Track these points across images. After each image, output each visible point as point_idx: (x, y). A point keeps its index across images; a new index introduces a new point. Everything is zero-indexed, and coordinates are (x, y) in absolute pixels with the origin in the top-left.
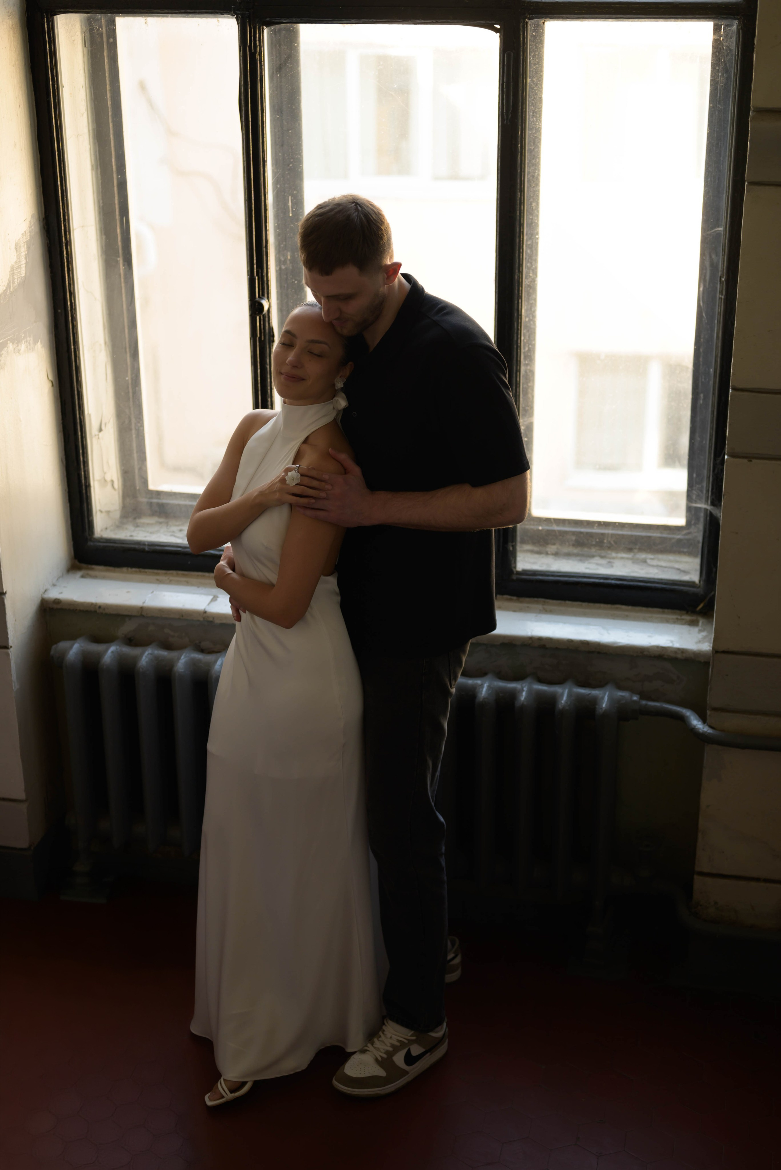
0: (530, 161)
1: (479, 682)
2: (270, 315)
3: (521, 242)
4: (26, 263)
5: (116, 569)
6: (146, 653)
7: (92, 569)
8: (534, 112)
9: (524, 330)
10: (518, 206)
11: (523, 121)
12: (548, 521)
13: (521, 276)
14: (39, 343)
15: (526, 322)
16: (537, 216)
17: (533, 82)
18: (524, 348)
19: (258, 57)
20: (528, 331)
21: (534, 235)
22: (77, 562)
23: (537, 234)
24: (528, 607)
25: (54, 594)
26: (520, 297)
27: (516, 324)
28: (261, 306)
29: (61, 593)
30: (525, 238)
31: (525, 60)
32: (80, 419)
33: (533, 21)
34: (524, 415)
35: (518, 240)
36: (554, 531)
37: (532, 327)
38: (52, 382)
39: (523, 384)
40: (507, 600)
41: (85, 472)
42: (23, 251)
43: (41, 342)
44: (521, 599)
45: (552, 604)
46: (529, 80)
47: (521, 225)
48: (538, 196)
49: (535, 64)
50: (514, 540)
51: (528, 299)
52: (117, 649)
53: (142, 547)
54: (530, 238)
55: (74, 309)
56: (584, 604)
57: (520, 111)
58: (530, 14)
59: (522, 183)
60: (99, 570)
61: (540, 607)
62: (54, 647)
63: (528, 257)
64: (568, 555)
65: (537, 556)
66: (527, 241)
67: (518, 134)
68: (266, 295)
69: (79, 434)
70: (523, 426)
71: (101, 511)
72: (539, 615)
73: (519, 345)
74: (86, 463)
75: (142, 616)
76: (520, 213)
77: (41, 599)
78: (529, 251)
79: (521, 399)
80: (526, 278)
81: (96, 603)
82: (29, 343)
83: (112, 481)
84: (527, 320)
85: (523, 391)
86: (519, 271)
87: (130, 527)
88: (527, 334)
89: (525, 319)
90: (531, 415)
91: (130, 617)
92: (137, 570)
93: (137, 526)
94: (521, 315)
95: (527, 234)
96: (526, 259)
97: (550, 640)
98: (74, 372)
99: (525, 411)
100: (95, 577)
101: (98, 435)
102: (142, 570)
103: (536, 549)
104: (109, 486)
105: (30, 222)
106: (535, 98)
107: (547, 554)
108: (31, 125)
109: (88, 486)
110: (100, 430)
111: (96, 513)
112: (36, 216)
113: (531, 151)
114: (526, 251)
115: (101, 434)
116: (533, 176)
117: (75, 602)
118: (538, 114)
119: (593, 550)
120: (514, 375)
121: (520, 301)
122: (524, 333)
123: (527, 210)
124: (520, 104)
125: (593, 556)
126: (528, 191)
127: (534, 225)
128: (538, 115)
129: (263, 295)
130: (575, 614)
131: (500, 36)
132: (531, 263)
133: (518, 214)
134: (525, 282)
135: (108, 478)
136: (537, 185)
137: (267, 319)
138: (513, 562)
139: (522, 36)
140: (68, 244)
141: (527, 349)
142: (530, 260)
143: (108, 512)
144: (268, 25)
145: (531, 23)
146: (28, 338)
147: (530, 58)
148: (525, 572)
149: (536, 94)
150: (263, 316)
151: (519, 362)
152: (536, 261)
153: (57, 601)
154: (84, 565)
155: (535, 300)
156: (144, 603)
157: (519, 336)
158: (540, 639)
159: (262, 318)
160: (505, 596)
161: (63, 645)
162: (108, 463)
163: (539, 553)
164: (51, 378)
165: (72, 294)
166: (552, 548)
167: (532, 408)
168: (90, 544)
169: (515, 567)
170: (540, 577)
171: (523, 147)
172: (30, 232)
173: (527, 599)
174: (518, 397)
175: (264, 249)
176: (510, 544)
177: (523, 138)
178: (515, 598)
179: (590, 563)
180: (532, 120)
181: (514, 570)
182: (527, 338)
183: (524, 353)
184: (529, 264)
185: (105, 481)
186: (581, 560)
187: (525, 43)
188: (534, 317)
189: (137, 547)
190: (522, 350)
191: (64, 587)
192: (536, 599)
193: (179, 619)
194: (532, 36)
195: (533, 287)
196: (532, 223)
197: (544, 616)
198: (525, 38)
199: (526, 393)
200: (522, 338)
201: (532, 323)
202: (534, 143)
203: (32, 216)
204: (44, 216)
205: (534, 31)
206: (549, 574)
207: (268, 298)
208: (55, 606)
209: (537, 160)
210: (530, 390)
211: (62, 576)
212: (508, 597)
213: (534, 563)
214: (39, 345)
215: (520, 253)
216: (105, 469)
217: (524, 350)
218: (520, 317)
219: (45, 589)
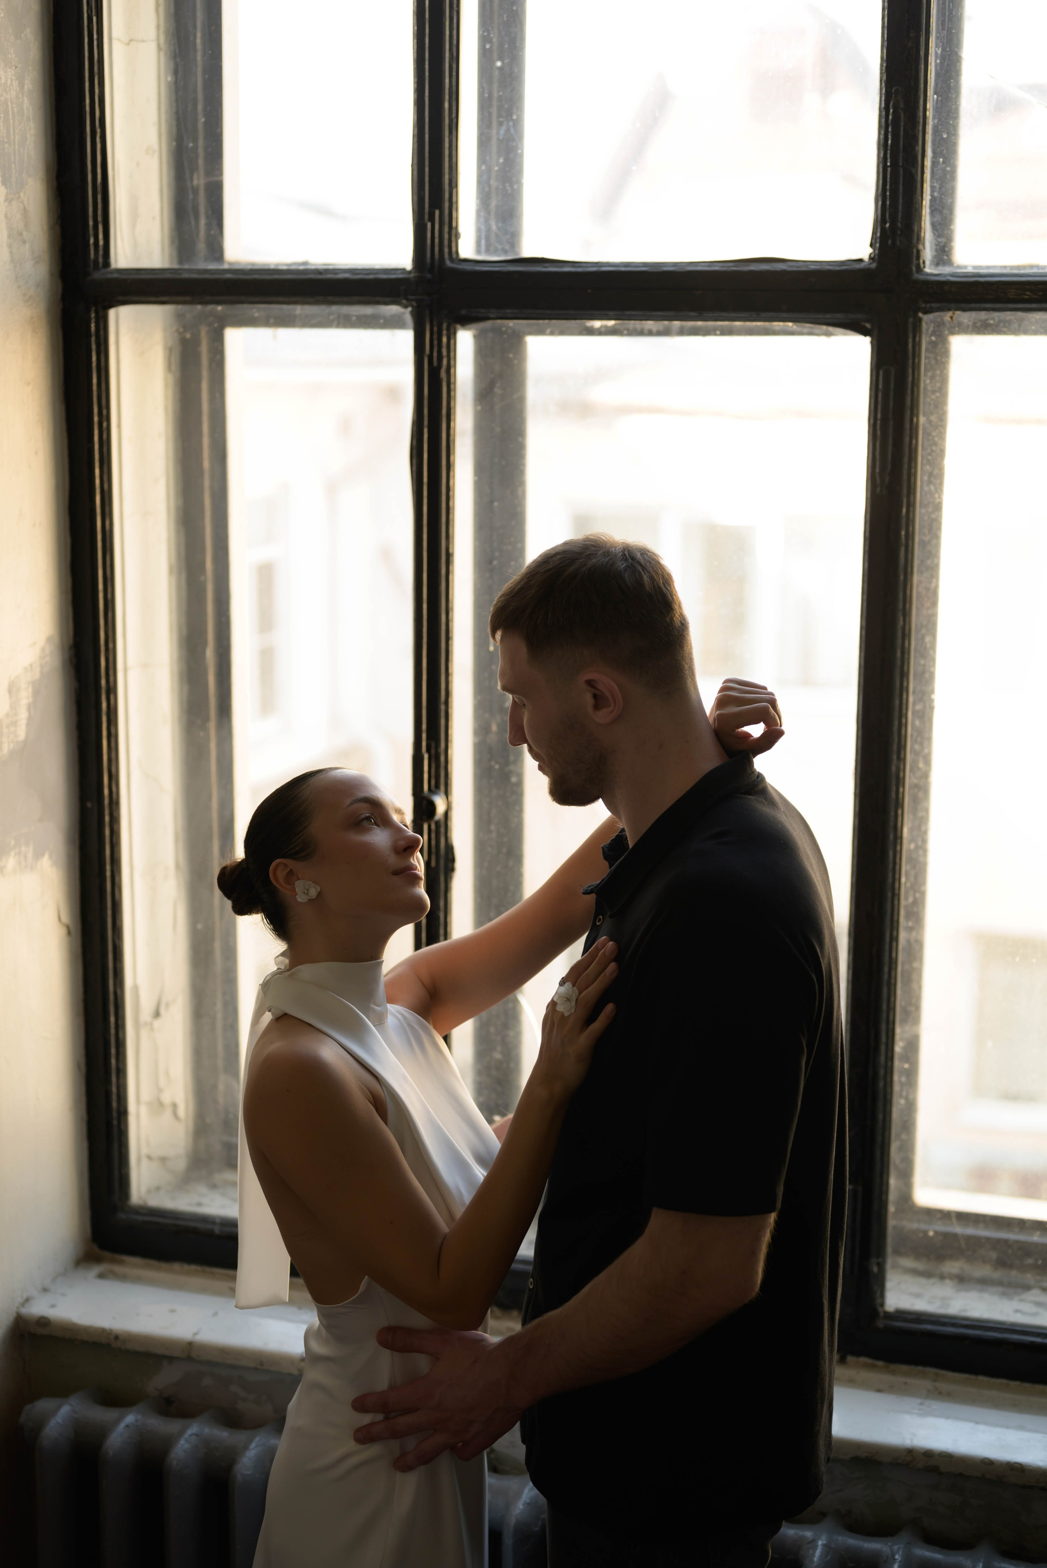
0: (922, 561)
1: (808, 1534)
2: (449, 824)
3: (904, 706)
4: (30, 719)
5: (164, 1265)
6: (189, 1432)
7: (121, 1262)
8: (931, 475)
9: (906, 864)
10: (899, 641)
11: (911, 490)
12: (945, 1215)
13: (902, 767)
14: (46, 857)
15: (909, 850)
16: (933, 660)
17: (930, 422)
18: (906, 899)
19: (443, 374)
20: (914, 867)
21: (926, 697)
22: (96, 1249)
23: (933, 692)
24: (905, 1383)
25: (40, 1308)
26: (899, 804)
27: (891, 854)
28: (432, 807)
29: (53, 1306)
30: (911, 699)
31: (916, 383)
32: (115, 994)
33: (931, 316)
34: (904, 1021)
35: (897, 702)
36: (955, 1236)
37: (921, 859)
38: (68, 927)
39: (903, 964)
40: (866, 1366)
41: (118, 1087)
42: (25, 697)
43: (50, 857)
44: (893, 1367)
45: (953, 1380)
46: (922, 420)
47: (904, 675)
48: (934, 625)
49: (934, 392)
50: (881, 1253)
51: (915, 810)
52: (137, 1421)
53: (209, 1227)
54: (921, 700)
55: (115, 803)
56: (1014, 1384)
57: (905, 472)
58: (926, 302)
59: (907, 600)
60: (133, 1265)
61: (927, 1384)
62: (28, 1407)
63: (915, 735)
64: (984, 1283)
65: (922, 1280)
66: (914, 704)
67: (901, 511)
68: (442, 788)
69: (112, 1019)
70: (902, 1039)
71: (149, 1158)
72: (928, 1402)
73: (896, 891)
74: (121, 1072)
75: (189, 1359)
76: (903, 653)
77: (15, 1315)
78: (917, 723)
79: (899, 992)
80: (911, 770)
81: (111, 1330)
82: (25, 858)
83: (174, 1106)
84: (912, 846)
85: (902, 976)
86: (899, 758)
87: (202, 1189)
88: (913, 872)
89: (908, 845)
90: (917, 1021)
91: (171, 1359)
92: (199, 1268)
93: (214, 1187)
94: (901, 838)
95: (914, 692)
96: (912, 736)
97: (947, 1457)
98: (109, 912)
99: (906, 1013)
100: (123, 1278)
101: (151, 1024)
102: (208, 1269)
103: (920, 1266)
104: (168, 1114)
105: (43, 650)
106: (932, 451)
107: (942, 1277)
108: (58, 488)
109: (123, 1113)
110: (157, 1014)
111: (139, 1160)
112: (57, 640)
113: (924, 544)
114: (913, 724)
115: (157, 1023)
116: (928, 589)
117: (74, 1324)
118: (936, 477)
119: (1029, 1278)
120: (887, 947)
121: (900, 812)
122: (906, 871)
123: (915, 650)
124: (906, 459)
125: (1027, 1288)
126: (917, 615)
127: (927, 677)
128: (938, 482)
129: (437, 786)
130: (996, 1405)
131: (872, 342)
132: (921, 744)
133: (899, 654)
134: (910, 779)
135: (166, 1098)
136: (935, 604)
137: (442, 830)
138: (878, 1294)
139: (910, 340)
140: (112, 690)
141: (911, 900)
142: (919, 739)
143: (163, 1160)
144: (465, 321)
145: (927, 320)
146: (23, 849)
147: (925, 381)
148: (901, 1315)
149: (935, 444)
150: (437, 823)
151: (895, 925)
152: (929, 739)
153: (43, 1322)
154: (108, 1254)
155: (927, 810)
156: (195, 1334)
157: (897, 876)
158: (929, 1454)
159: (433, 827)
160: (863, 1359)
161: (42, 1405)
162: (167, 1073)
163: (927, 1275)
164: (65, 919)
165: (114, 778)
166: (953, 1267)
167: (918, 1008)
168: (122, 1216)
169: (882, 1304)
170: (929, 1327)
171: (910, 536)
172: (41, 666)
173: (904, 1368)
174: (892, 988)
175: (443, 707)
176: (874, 1261)
177: (910, 521)
178: (880, 1363)
179: (1022, 1300)
180: (926, 488)
181: (880, 1310)
182: (912, 879)
183: (906, 907)
184: (917, 747)
185: (161, 1104)
186: (1004, 1294)
187: (916, 354)
188: (925, 841)
189: (200, 1226)
190: (903, 903)
191: (63, 1295)
192: (920, 1368)
193: (256, 1369)
194: (931, 342)
195: (923, 788)
196: (923, 673)
197: (936, 1405)
198: (917, 345)
199: (908, 981)
200: (903, 880)
201: (921, 852)
202: (930, 530)
203: (49, 640)
204: (71, 641)
205: (934, 333)
206: (947, 1320)
207: (447, 793)
208: (40, 1331)
209: (936, 561)
210: (914, 976)
211: (64, 1273)
212: (868, 1361)
213: (918, 1296)
214: (46, 863)
215: (902, 725)
216: (162, 1083)
217: (905, 901)
218: (899, 841)
219: (25, 1297)
